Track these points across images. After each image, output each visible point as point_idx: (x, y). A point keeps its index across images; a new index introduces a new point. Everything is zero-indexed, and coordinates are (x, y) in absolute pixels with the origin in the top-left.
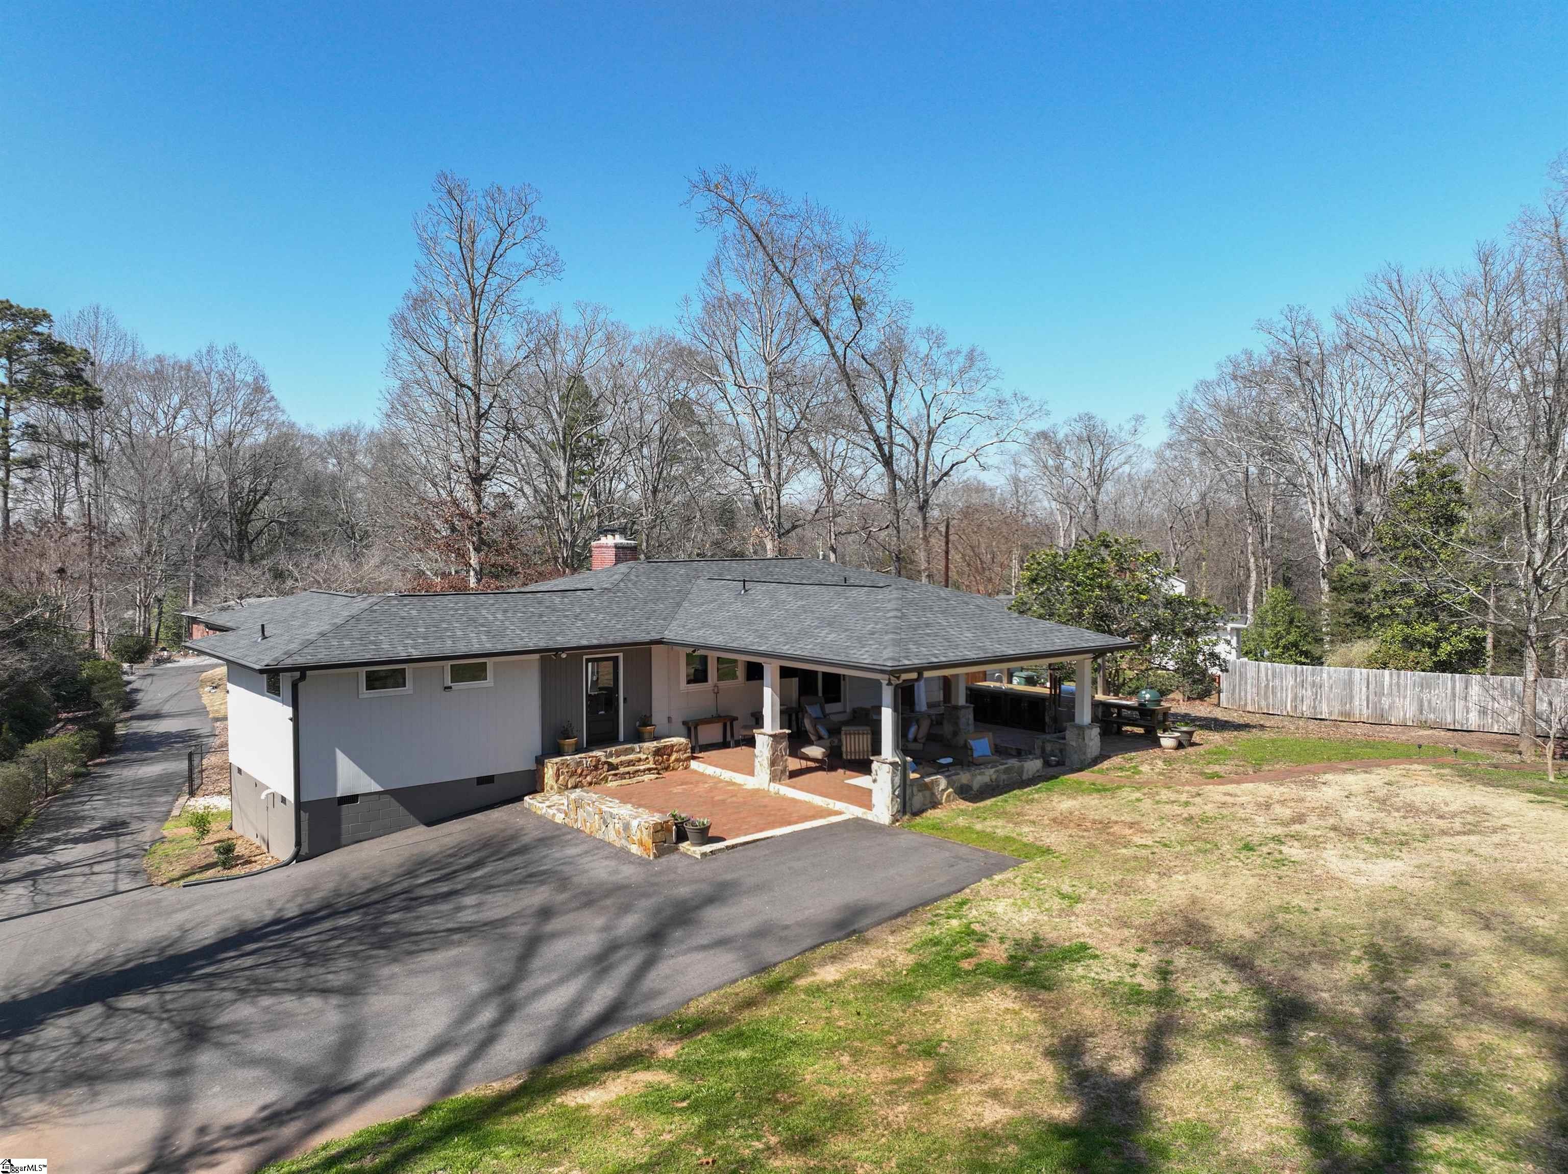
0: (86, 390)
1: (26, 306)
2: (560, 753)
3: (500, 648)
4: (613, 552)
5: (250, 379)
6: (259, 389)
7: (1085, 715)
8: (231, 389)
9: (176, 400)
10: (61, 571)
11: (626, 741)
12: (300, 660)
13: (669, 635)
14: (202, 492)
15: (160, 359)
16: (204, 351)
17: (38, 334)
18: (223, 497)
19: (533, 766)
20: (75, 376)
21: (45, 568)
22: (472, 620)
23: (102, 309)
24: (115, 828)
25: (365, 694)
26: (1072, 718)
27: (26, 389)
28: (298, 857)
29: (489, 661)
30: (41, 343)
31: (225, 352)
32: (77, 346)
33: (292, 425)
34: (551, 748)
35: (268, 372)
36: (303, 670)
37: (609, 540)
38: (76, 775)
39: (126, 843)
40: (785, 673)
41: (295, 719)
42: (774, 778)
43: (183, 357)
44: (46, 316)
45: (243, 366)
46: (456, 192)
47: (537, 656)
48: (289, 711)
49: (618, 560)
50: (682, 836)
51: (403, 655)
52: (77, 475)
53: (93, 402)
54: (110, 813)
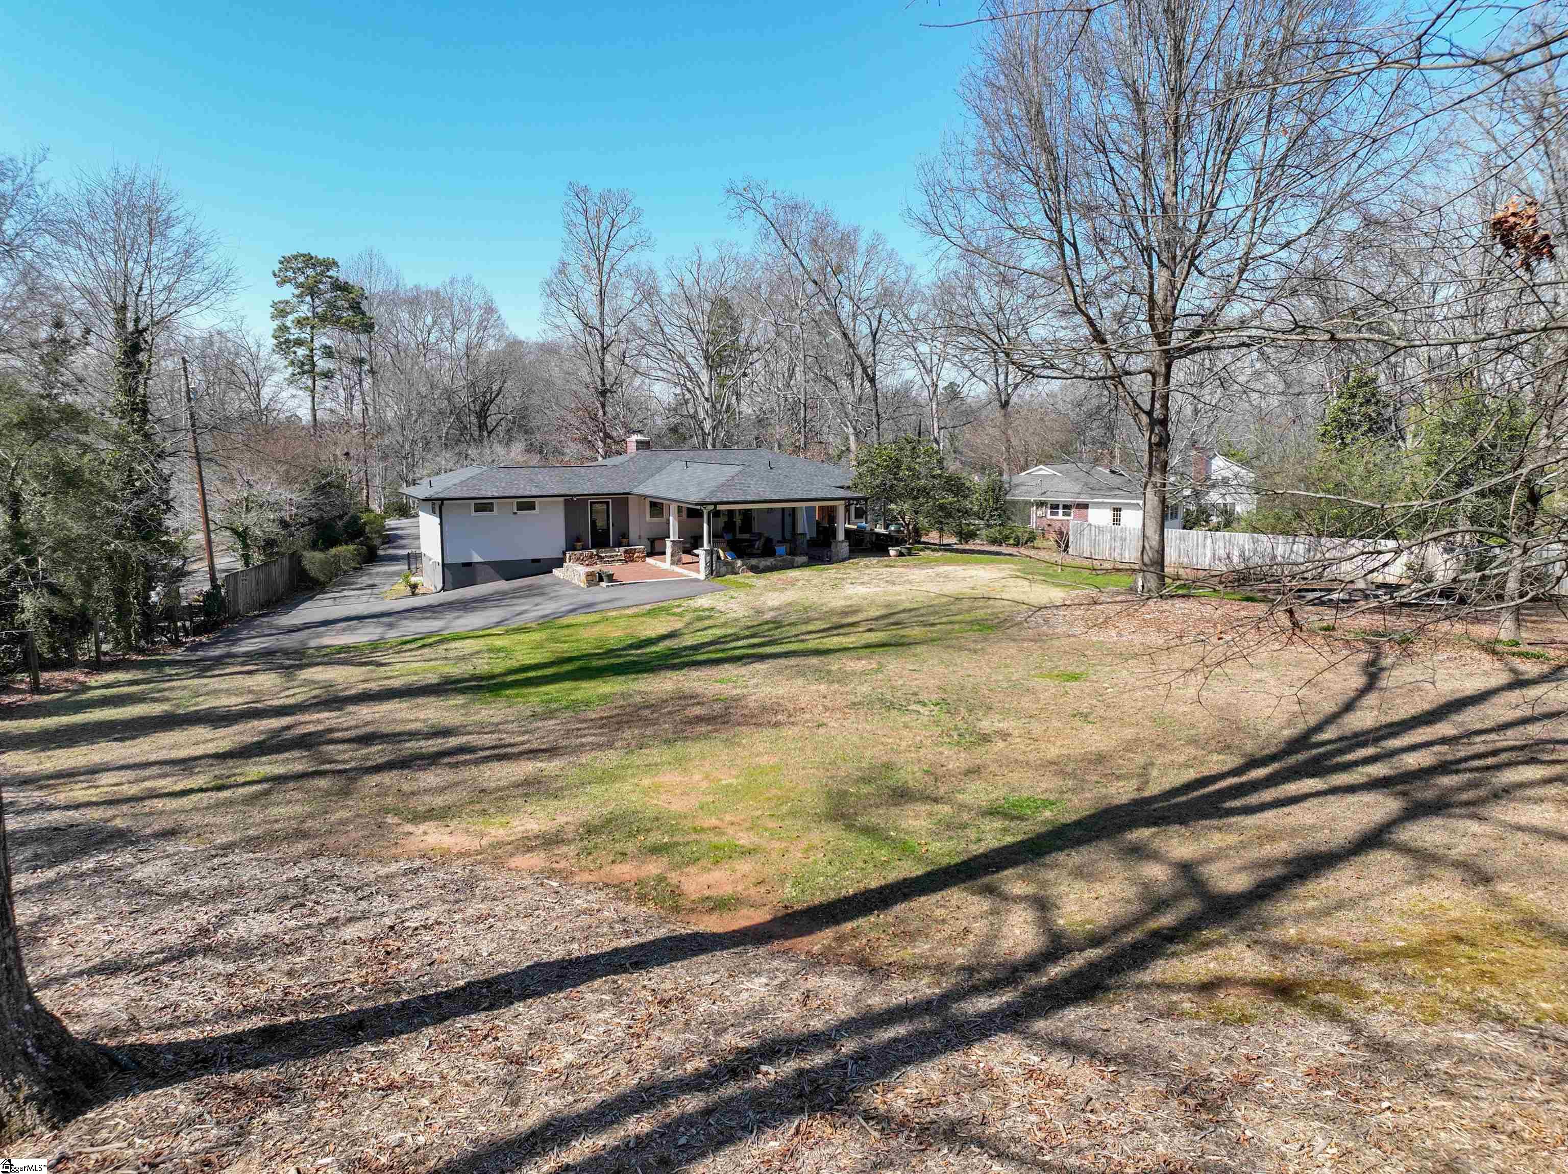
0: (362, 319)
1: (321, 257)
2: (574, 549)
3: (539, 493)
4: (635, 444)
5: (481, 302)
6: (490, 310)
7: (841, 536)
8: (468, 311)
9: (429, 320)
10: (347, 454)
11: (615, 546)
12: (441, 496)
13: (635, 491)
14: (449, 394)
15: (417, 287)
16: (448, 281)
17: (330, 277)
18: (463, 398)
19: (561, 556)
20: (356, 307)
21: (338, 452)
22: (532, 480)
23: (375, 251)
24: (372, 586)
25: (474, 514)
26: (835, 537)
27: (323, 319)
28: (443, 589)
29: (537, 500)
30: (332, 284)
31: (463, 281)
32: (357, 285)
33: (515, 337)
34: (571, 547)
35: (495, 297)
36: (442, 500)
37: (635, 437)
38: (355, 569)
39: (375, 591)
40: (680, 509)
41: (441, 524)
42: (673, 563)
43: (433, 286)
44: (335, 263)
45: (476, 292)
46: (582, 195)
47: (562, 499)
48: (438, 520)
49: (638, 449)
50: (601, 580)
51: (490, 495)
52: (361, 381)
53: (368, 328)
54: (370, 582)
